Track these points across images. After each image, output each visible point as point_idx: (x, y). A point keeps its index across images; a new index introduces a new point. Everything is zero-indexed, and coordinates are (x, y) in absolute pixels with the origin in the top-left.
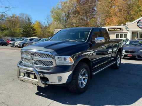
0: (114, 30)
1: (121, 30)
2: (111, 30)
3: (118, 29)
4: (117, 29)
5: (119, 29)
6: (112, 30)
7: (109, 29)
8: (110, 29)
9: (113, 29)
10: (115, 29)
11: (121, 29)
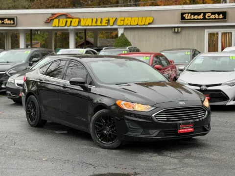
0: (201, 17)
1: (225, 17)
2: (192, 17)
3: (217, 16)
4: (213, 13)
5: (219, 13)
6: (196, 17)
7: (182, 14)
8: (186, 16)
9: (199, 14)
10: (205, 14)
11: (224, 14)
